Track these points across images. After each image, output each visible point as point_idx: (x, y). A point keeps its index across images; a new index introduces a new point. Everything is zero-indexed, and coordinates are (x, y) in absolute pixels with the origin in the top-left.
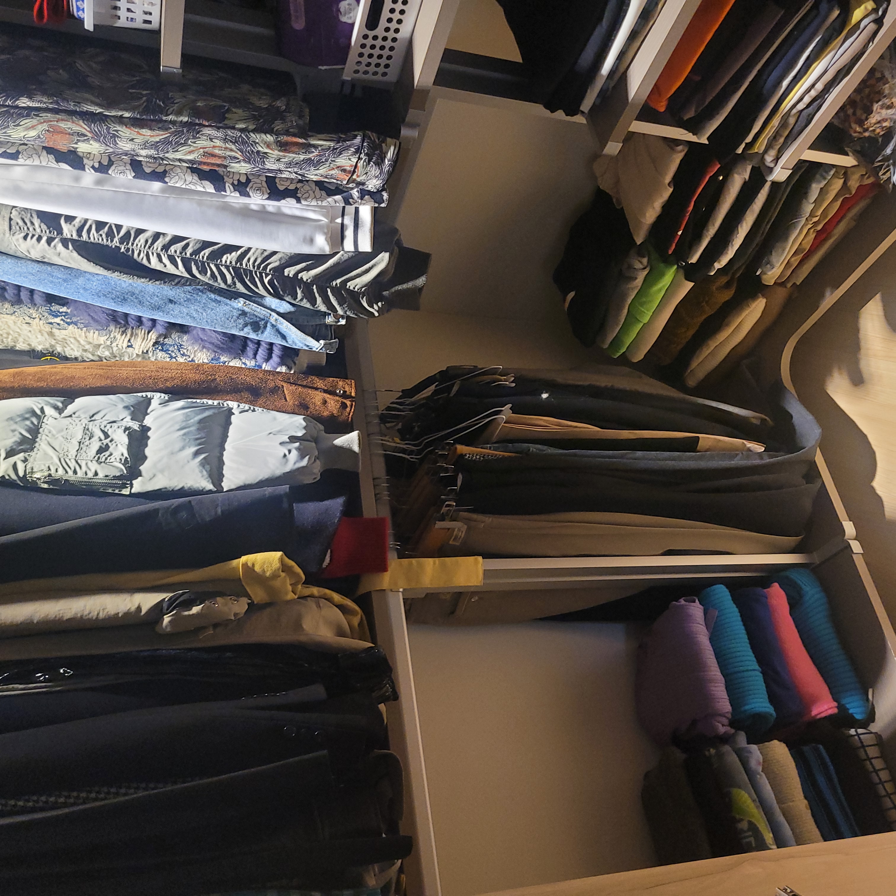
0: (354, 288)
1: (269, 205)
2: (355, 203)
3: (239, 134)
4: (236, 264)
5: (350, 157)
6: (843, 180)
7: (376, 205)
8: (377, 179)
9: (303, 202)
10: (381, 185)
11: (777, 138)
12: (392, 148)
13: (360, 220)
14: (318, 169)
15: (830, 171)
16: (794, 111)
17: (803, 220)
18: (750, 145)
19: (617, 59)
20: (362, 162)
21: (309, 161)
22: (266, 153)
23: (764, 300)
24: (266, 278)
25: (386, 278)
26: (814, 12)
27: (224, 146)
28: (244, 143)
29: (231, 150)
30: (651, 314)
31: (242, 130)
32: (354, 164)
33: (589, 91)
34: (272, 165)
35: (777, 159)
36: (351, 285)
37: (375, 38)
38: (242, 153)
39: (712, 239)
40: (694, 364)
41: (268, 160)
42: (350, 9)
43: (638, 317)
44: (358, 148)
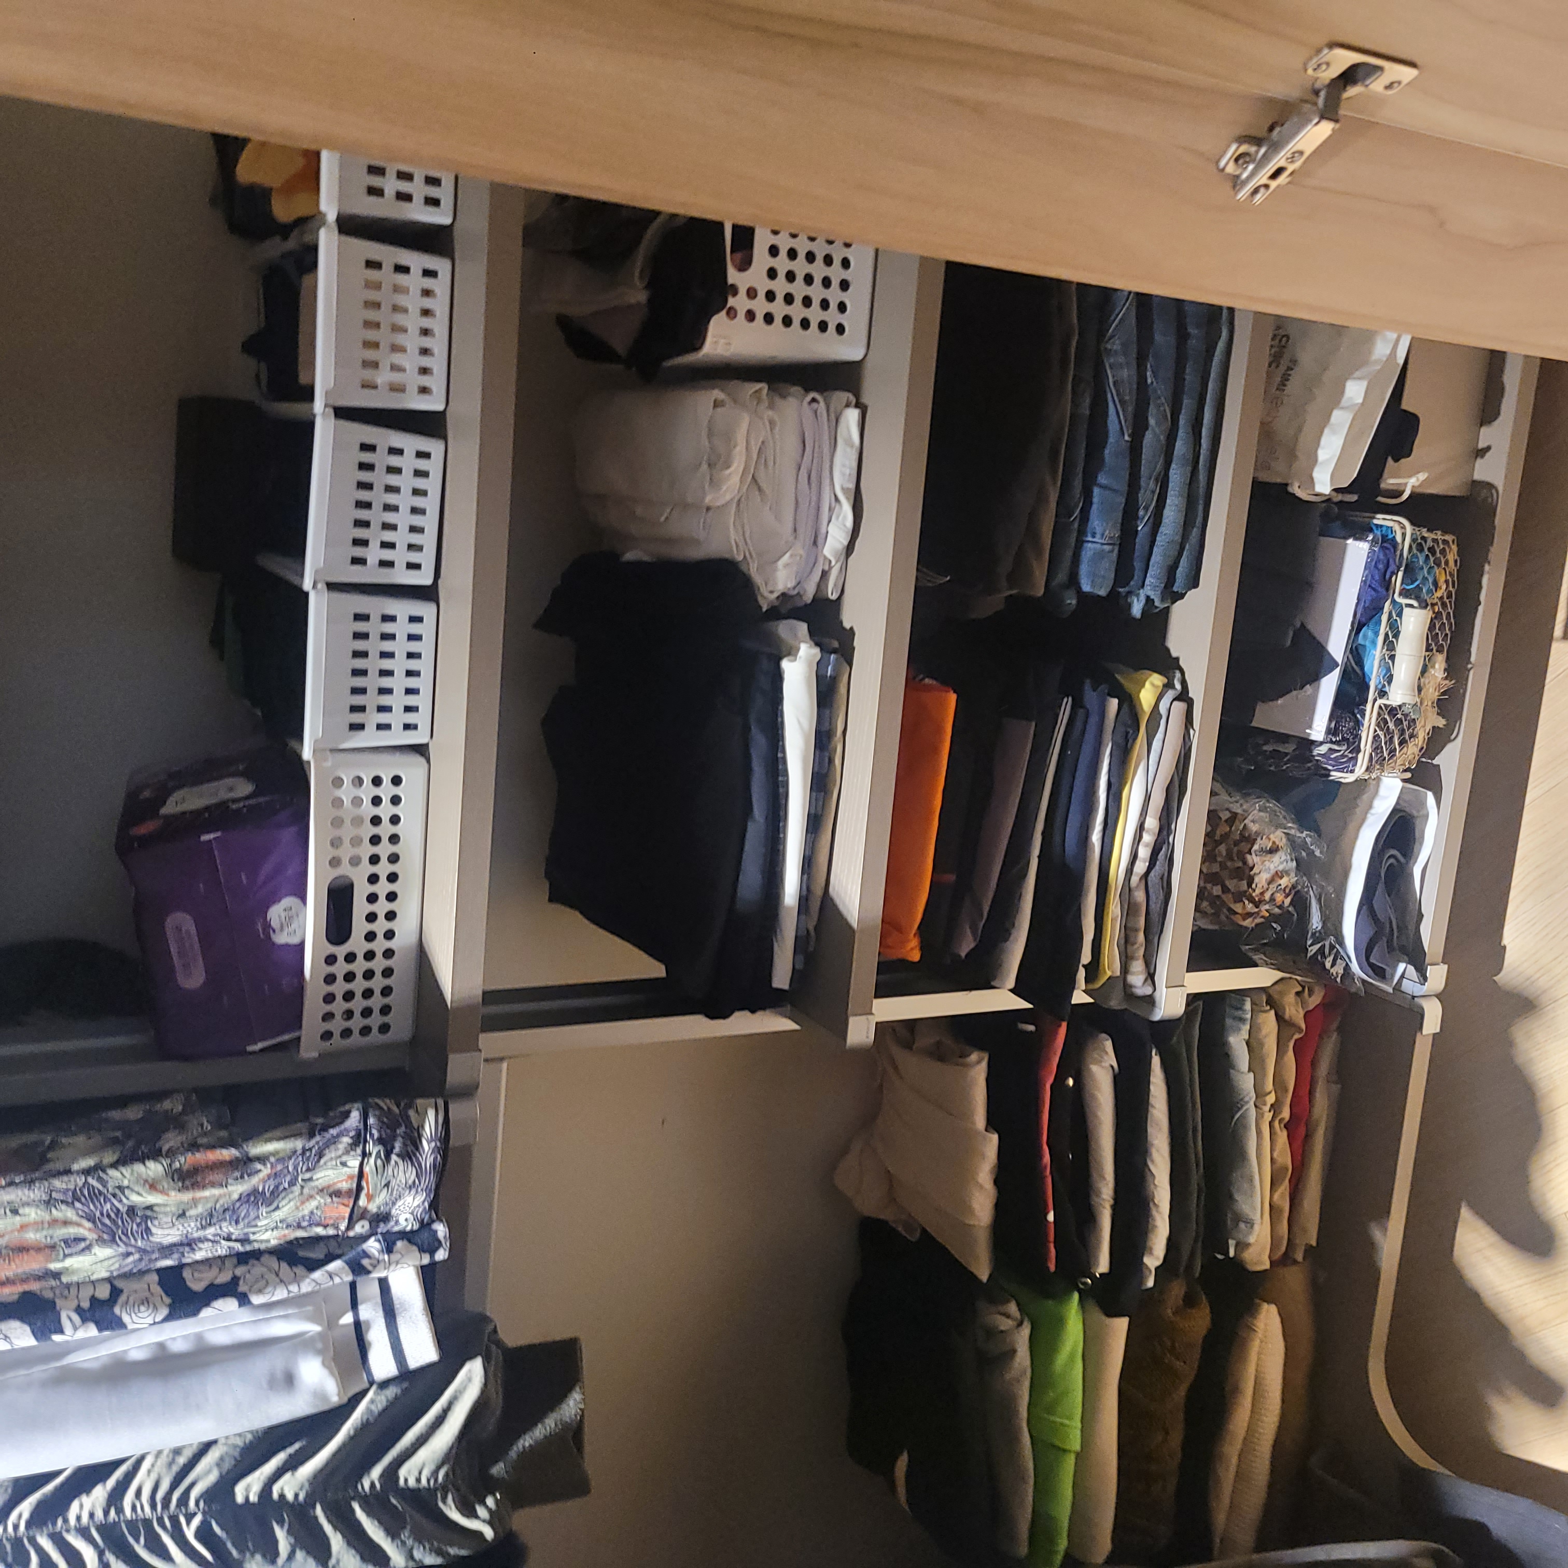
0: (418, 1480)
1: (174, 1339)
2: (375, 1267)
3: (80, 1180)
4: (106, 1513)
5: (344, 1159)
6: (1273, 1012)
7: (426, 1260)
8: (413, 1191)
9: (256, 1300)
10: (426, 1204)
11: (1132, 939)
12: (431, 1114)
13: (396, 1302)
14: (277, 1208)
15: (1244, 1004)
16: (1135, 880)
17: (1253, 1112)
18: (1093, 970)
19: (803, 873)
20: (372, 1160)
21: (254, 1198)
22: (150, 1208)
23: (1273, 1309)
24: (188, 1523)
25: (491, 1424)
26: (1081, 712)
27: (47, 1218)
28: (95, 1196)
29: (66, 1223)
30: (1079, 1425)
31: (87, 1172)
32: (356, 1170)
33: (776, 945)
34: (166, 1232)
35: (1151, 977)
36: (408, 1474)
37: (350, 958)
38: (94, 1222)
39: (1114, 1208)
40: (1220, 1518)
41: (156, 1222)
42: (291, 918)
43: (1058, 1443)
44: (358, 1135)
